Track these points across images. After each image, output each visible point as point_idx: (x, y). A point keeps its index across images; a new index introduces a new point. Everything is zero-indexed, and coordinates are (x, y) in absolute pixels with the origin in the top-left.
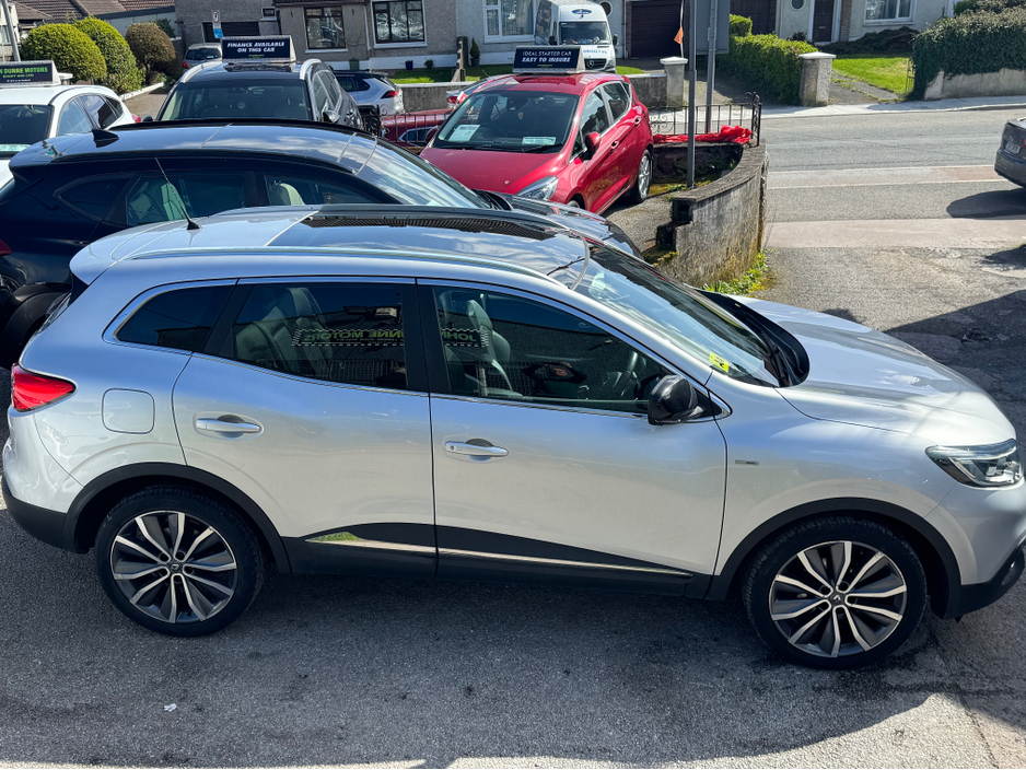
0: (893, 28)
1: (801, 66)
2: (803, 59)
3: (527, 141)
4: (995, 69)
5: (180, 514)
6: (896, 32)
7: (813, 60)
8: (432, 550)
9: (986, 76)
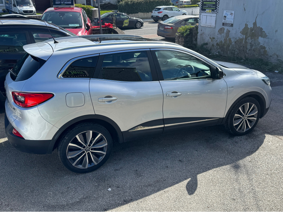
0: (106, 3)
1: (92, 12)
2: (92, 10)
3: (70, 25)
4: (137, 13)
5: (90, 131)
6: (107, 4)
7: (95, 10)
8: (163, 126)
9: (136, 14)
